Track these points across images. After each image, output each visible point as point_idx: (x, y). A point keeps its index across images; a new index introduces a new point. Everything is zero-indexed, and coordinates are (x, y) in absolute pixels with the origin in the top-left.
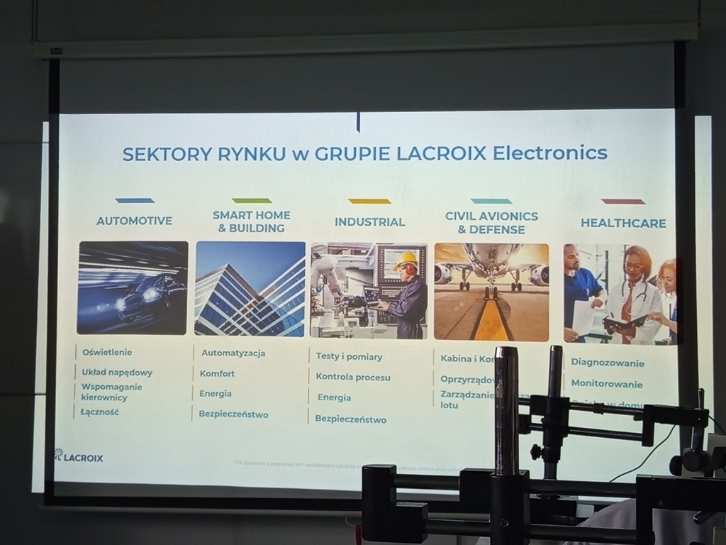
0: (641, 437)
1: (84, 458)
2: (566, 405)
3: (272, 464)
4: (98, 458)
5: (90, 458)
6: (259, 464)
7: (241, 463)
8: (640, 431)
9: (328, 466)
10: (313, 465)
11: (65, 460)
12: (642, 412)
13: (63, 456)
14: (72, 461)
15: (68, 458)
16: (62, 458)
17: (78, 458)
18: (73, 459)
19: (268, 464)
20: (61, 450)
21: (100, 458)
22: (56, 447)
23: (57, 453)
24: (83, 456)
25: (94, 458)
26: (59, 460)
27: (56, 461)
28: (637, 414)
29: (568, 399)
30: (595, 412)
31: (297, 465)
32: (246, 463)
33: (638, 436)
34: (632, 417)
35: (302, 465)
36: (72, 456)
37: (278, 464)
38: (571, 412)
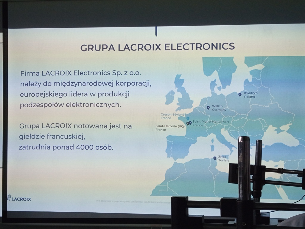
0: (302, 185)
1: (21, 199)
2: (264, 169)
3: (115, 201)
4: (28, 199)
5: (25, 199)
6: (108, 201)
7: (99, 201)
8: (301, 182)
9: (142, 202)
10: (135, 202)
11: (12, 200)
12: (302, 172)
13: (11, 198)
14: (16, 201)
15: (14, 199)
16: (11, 199)
17: (19, 199)
18: (16, 200)
19: (113, 201)
20: (10, 195)
21: (30, 199)
22: (8, 194)
23: (8, 197)
24: (21, 198)
25: (27, 199)
26: (9, 200)
27: (8, 201)
28: (299, 173)
29: (265, 166)
30: (279, 172)
31: (127, 202)
32: (102, 201)
33: (300, 185)
34: (297, 175)
35: (129, 202)
36: (16, 198)
37: (118, 201)
38: (266, 173)
